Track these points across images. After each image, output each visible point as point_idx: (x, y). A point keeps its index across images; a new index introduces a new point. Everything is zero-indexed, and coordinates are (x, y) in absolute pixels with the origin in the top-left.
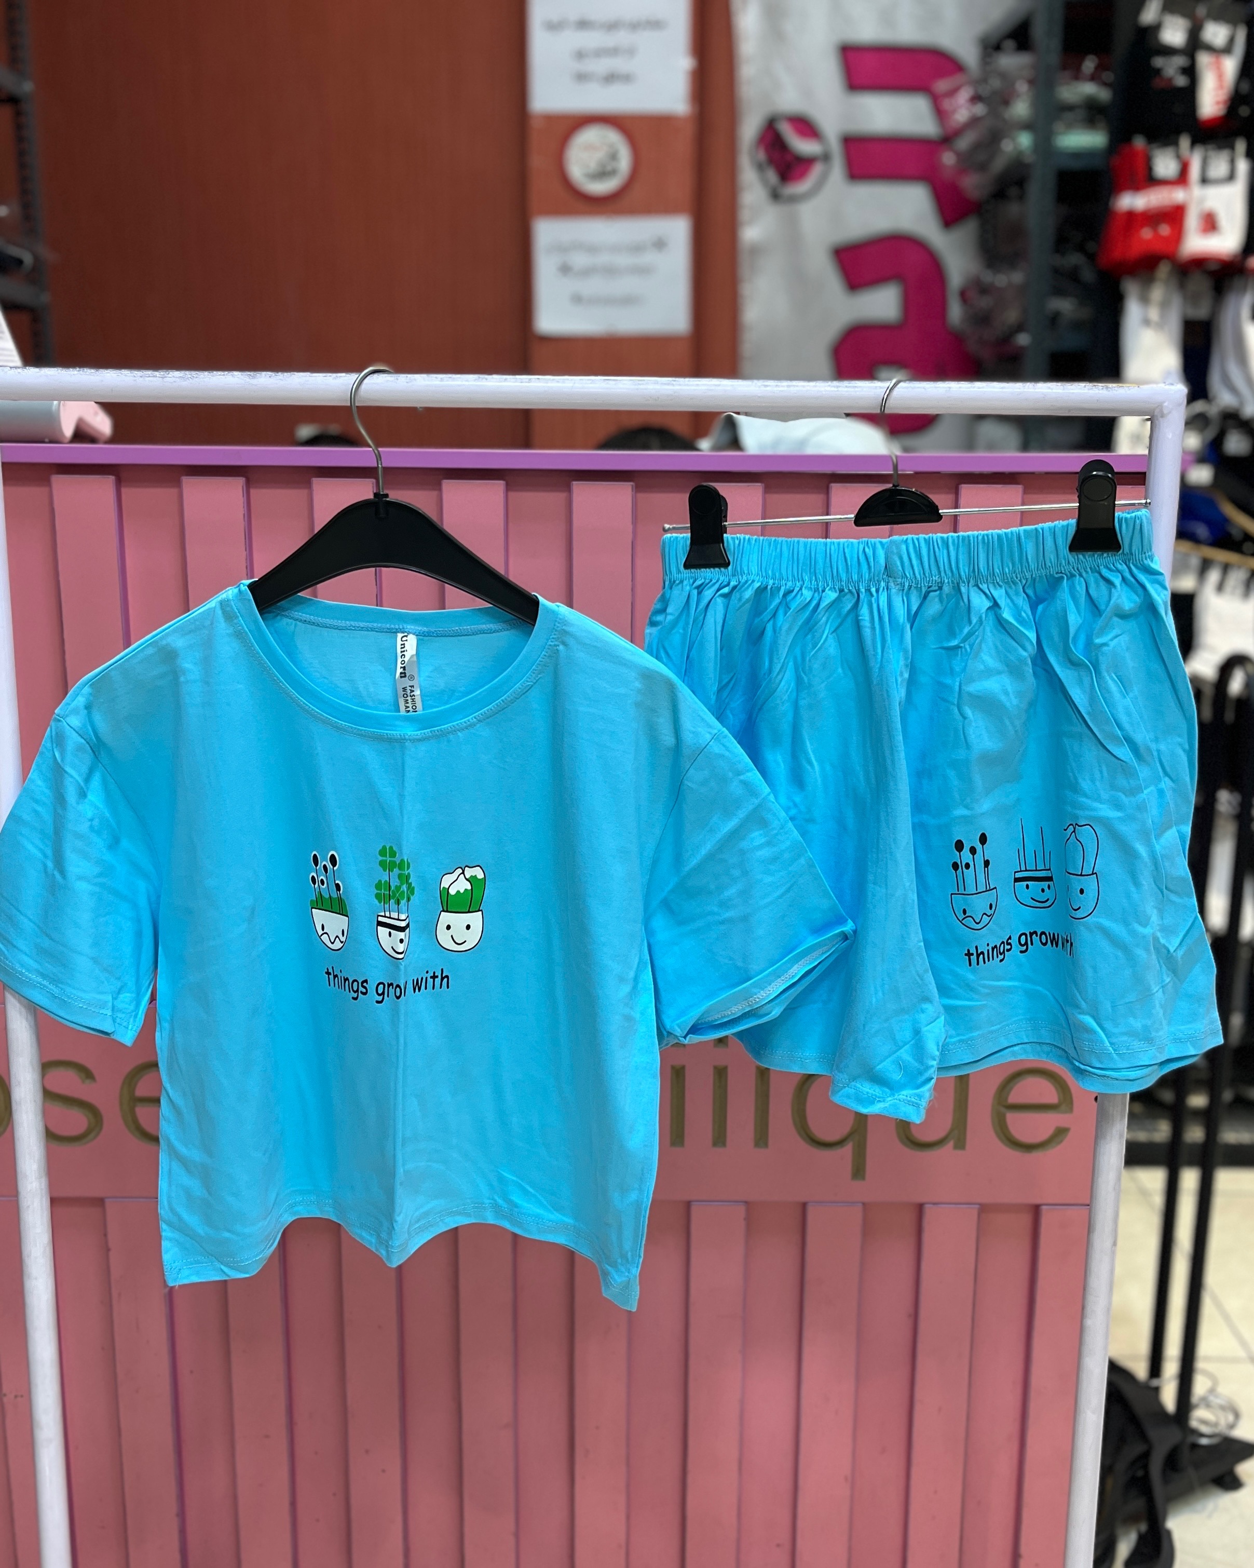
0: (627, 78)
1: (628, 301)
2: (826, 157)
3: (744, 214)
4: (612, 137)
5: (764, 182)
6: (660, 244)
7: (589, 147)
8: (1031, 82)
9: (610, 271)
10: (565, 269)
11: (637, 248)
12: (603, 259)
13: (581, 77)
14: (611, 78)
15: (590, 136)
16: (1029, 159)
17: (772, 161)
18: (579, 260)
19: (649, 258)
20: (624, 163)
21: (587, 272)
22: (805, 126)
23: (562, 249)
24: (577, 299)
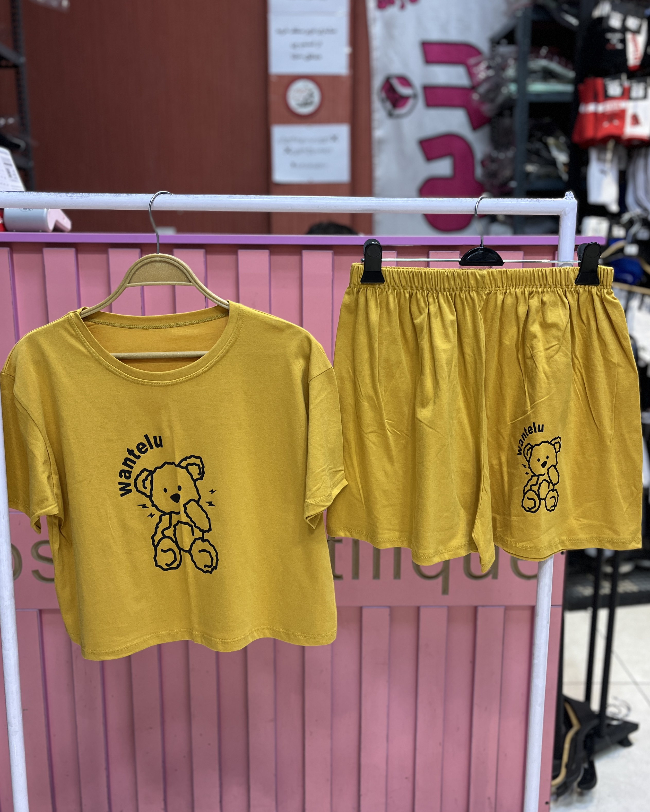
0: (317, 57)
1: (319, 166)
2: (415, 96)
3: (375, 124)
4: (310, 86)
5: (385, 108)
6: (334, 138)
7: (300, 91)
8: (516, 59)
9: (310, 151)
10: (288, 151)
11: (323, 140)
12: (306, 145)
13: (295, 57)
14: (310, 57)
15: (299, 86)
16: (515, 97)
17: (388, 98)
18: (295, 146)
19: (329, 145)
20: (317, 98)
21: (299, 152)
22: (405, 81)
23: (286, 140)
24: (294, 165)
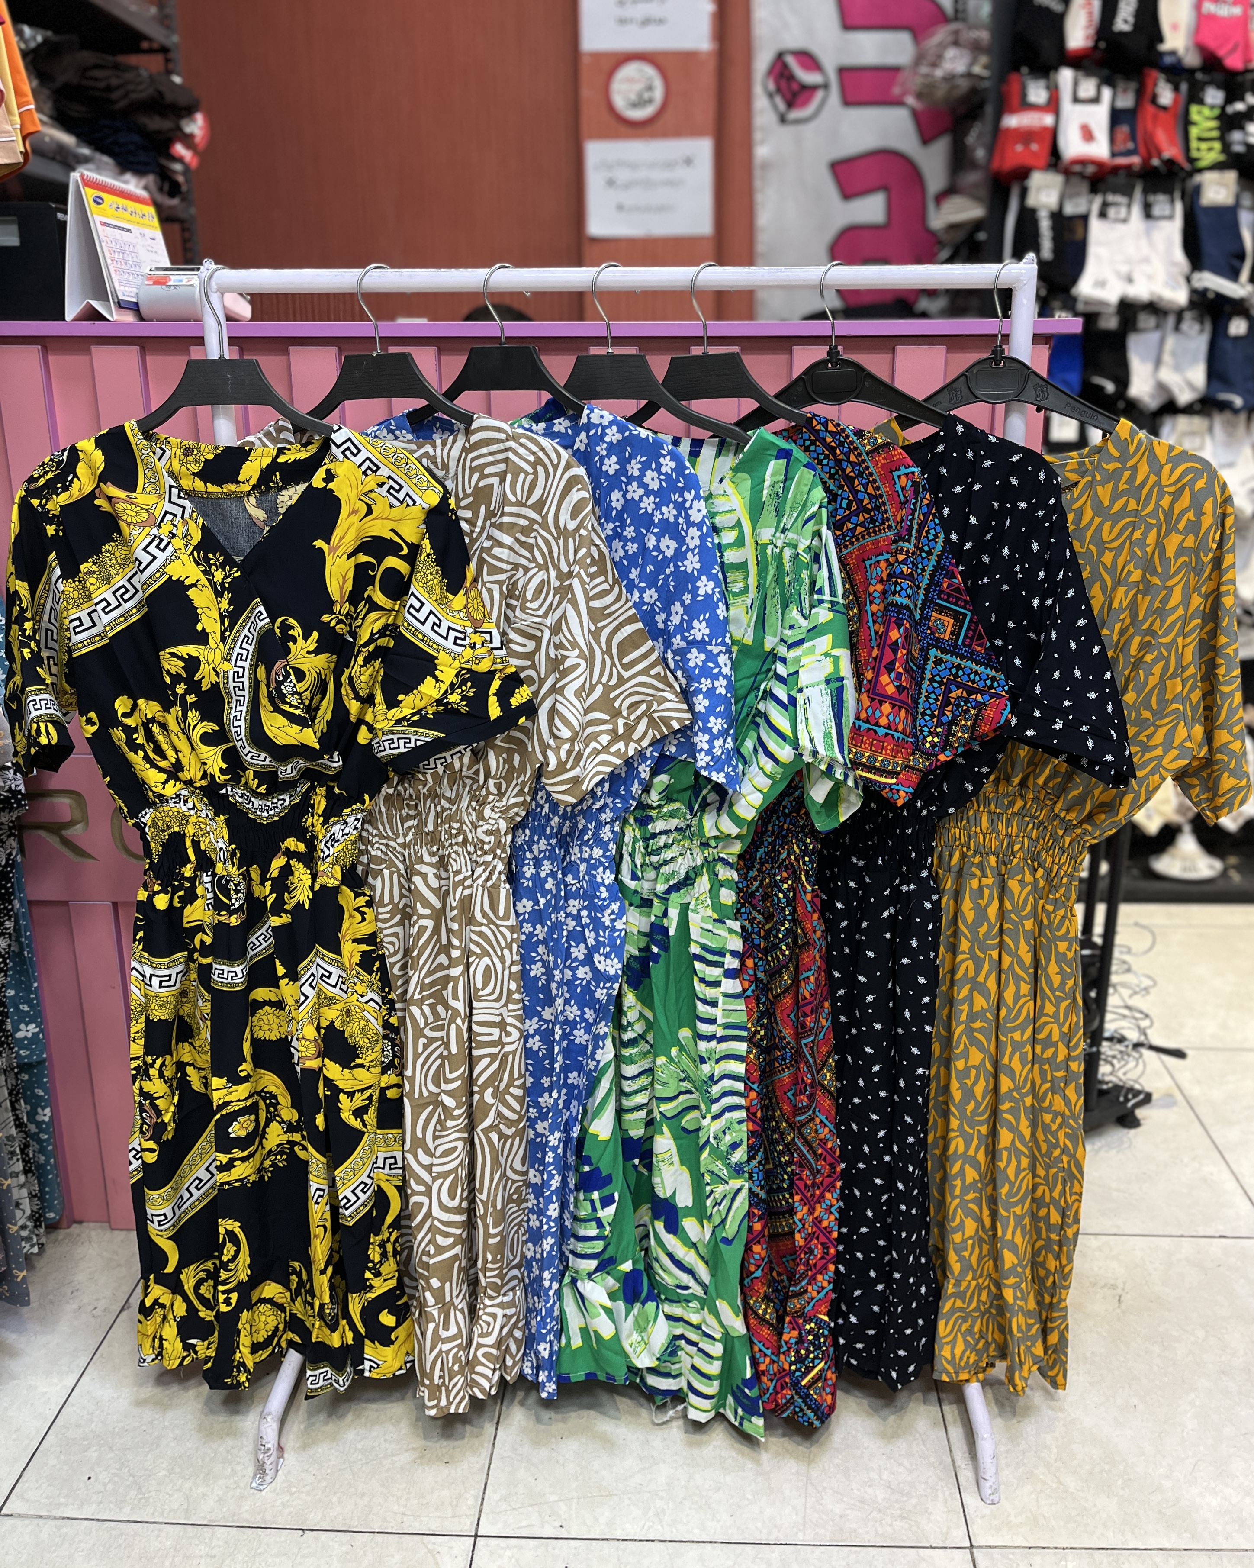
0: (661, 21)
1: (662, 209)
2: (826, 86)
3: (757, 136)
4: (649, 71)
5: (775, 107)
6: (688, 161)
7: (631, 80)
9: (648, 184)
10: (611, 183)
11: (669, 165)
12: (642, 174)
13: (622, 21)
14: (646, 22)
15: (630, 70)
17: (779, 90)
18: (622, 175)
19: (680, 172)
20: (658, 94)
21: (628, 186)
22: (808, 60)
23: (609, 167)
24: (620, 207)
